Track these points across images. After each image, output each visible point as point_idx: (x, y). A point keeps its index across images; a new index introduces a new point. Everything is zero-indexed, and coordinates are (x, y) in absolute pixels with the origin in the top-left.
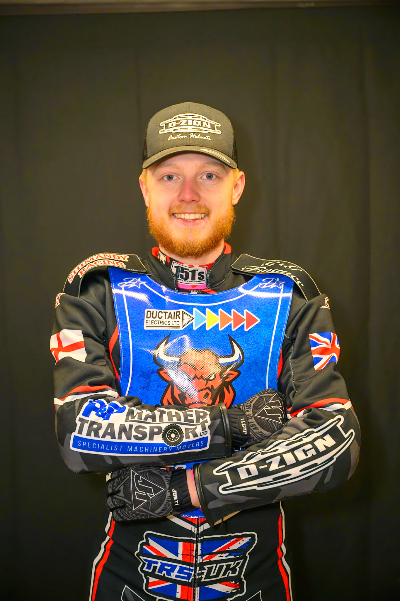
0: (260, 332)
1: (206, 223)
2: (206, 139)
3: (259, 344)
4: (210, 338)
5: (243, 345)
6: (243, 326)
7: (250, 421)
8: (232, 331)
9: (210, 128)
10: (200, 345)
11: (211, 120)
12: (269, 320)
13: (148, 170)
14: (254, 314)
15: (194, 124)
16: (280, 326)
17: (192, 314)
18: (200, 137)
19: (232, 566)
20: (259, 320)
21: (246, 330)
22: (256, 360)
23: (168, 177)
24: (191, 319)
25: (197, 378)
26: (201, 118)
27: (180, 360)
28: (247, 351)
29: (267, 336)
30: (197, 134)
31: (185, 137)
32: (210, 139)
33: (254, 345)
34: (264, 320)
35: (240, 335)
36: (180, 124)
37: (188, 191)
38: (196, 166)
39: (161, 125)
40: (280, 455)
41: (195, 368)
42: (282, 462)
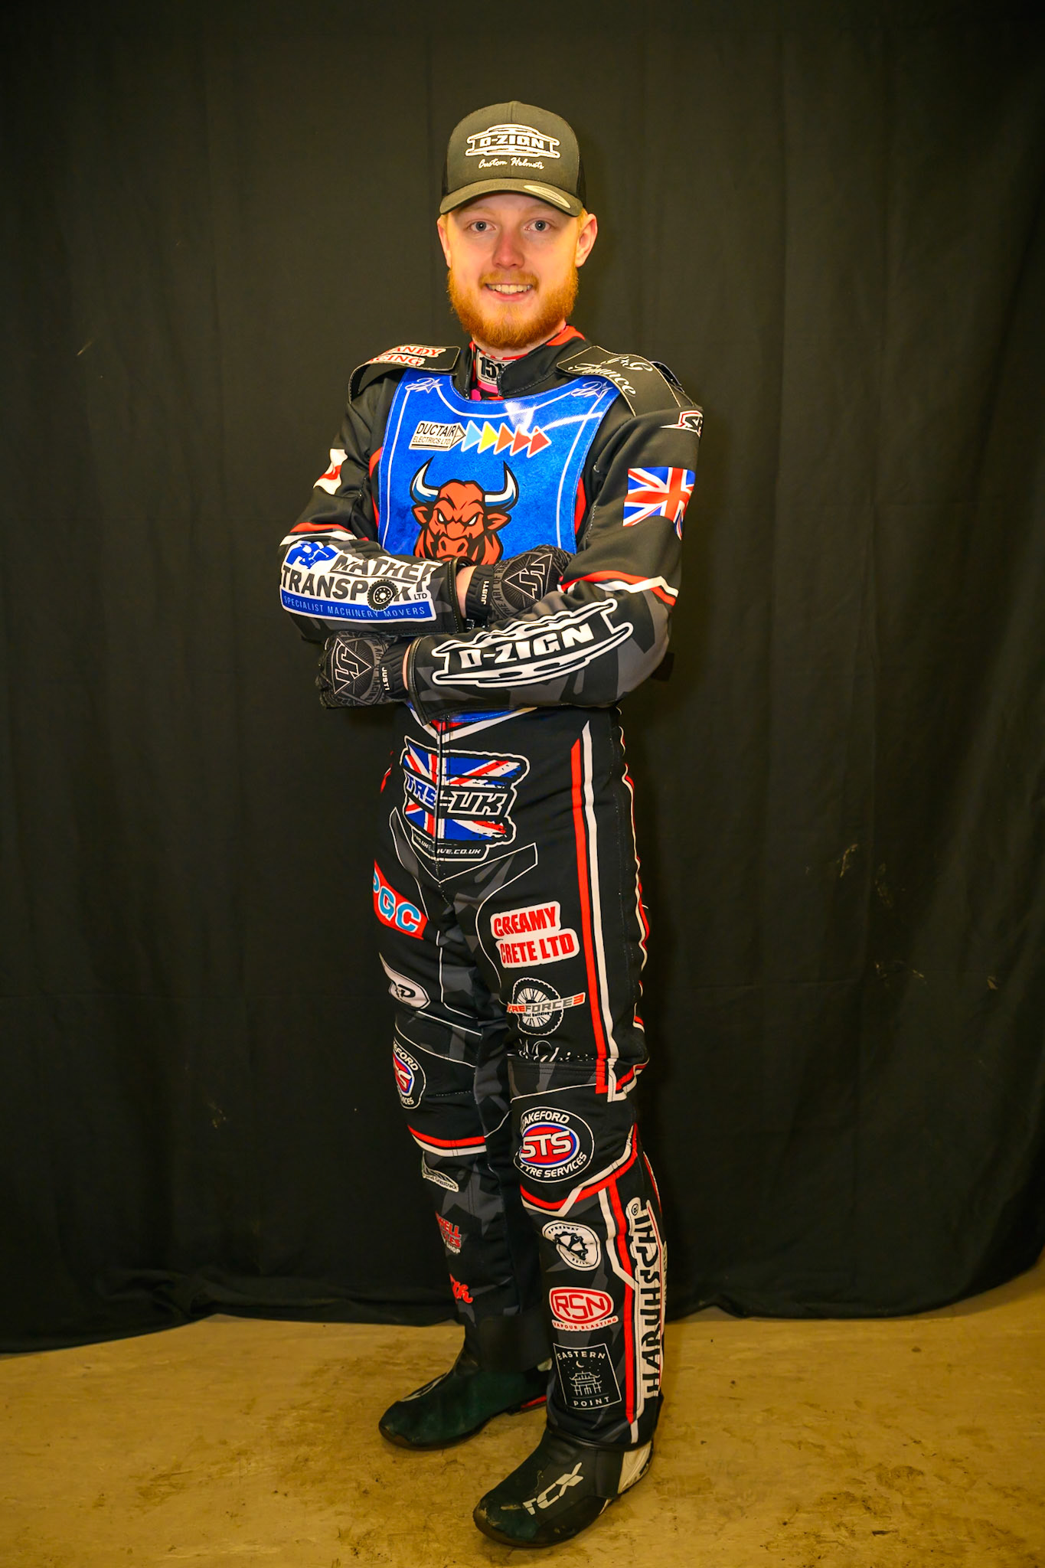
0: (547, 461)
1: (532, 298)
2: (535, 166)
3: (543, 477)
4: (478, 465)
5: (519, 478)
6: (526, 449)
7: (495, 586)
8: (510, 456)
9: (543, 148)
10: (464, 474)
11: (544, 135)
12: (564, 442)
13: (450, 214)
14: (545, 433)
15: (518, 143)
16: (578, 454)
17: (465, 429)
18: (526, 164)
19: (489, 800)
20: (550, 442)
21: (529, 456)
22: (536, 502)
23: (478, 226)
24: (462, 436)
25: (454, 521)
26: (530, 131)
27: (439, 493)
28: (523, 486)
29: (556, 467)
30: (522, 159)
31: (504, 163)
32: (541, 167)
33: (535, 479)
34: (557, 443)
35: (518, 463)
36: (497, 141)
37: (505, 249)
38: (519, 210)
39: (469, 142)
40: (514, 643)
41: (453, 507)
42: (514, 653)
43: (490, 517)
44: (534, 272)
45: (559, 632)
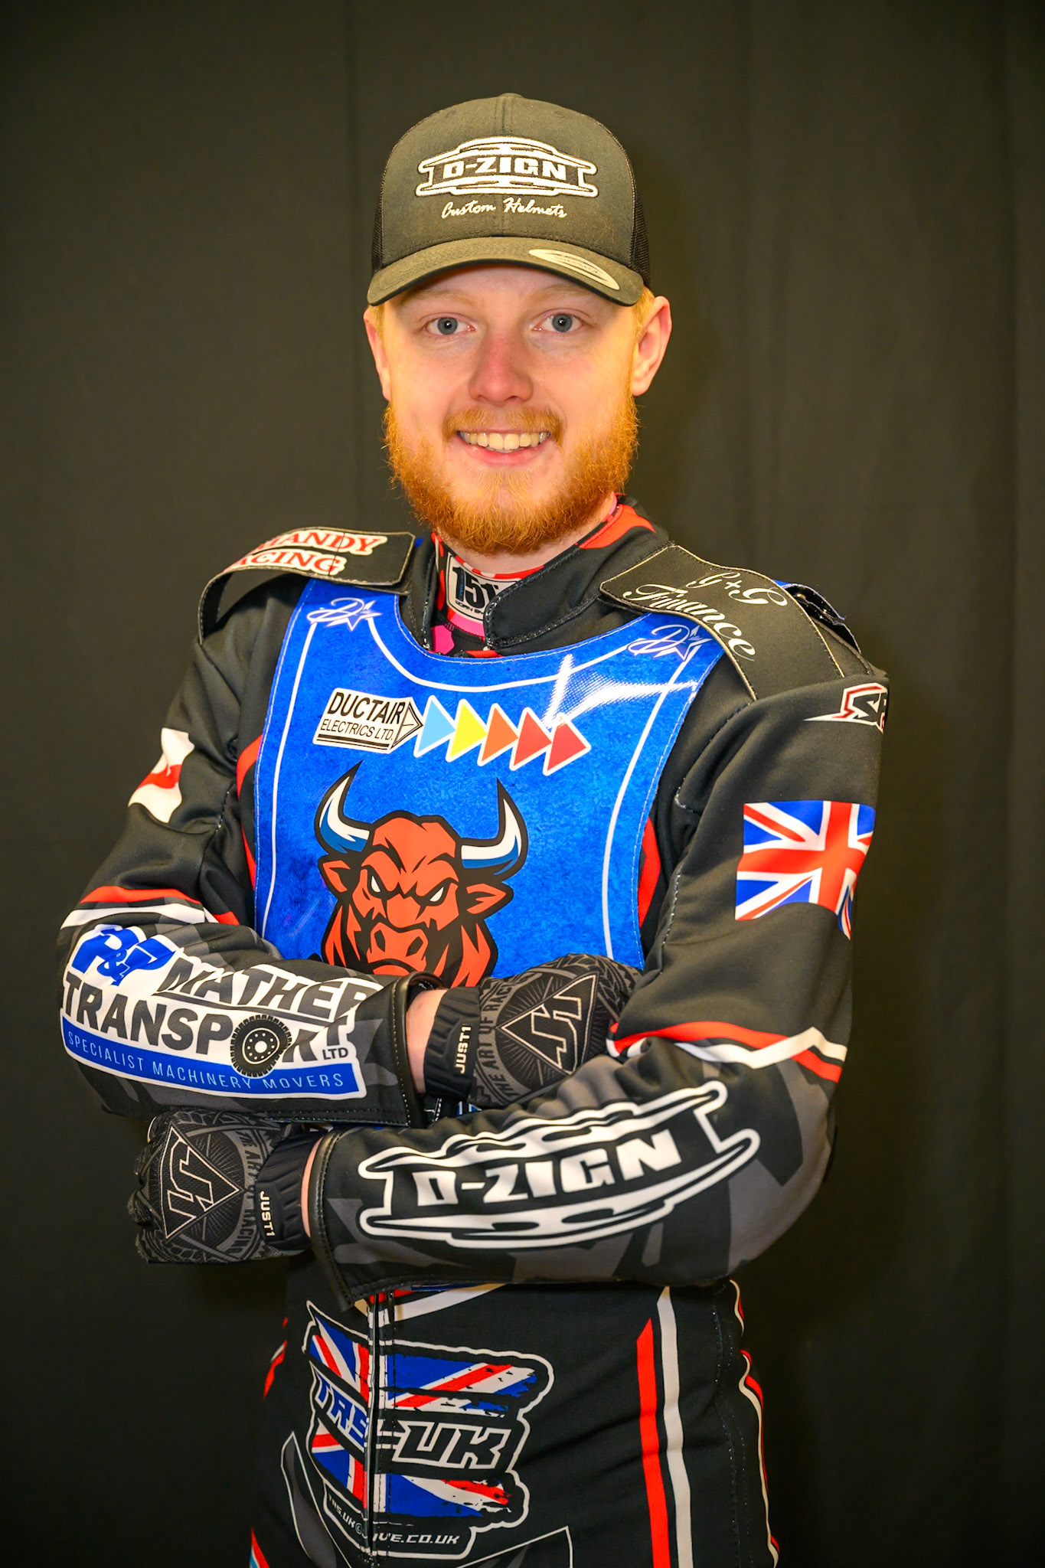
0: (584, 782)
2: (551, 214)
3: (574, 816)
4: (450, 786)
5: (530, 815)
6: (542, 758)
7: (483, 1038)
8: (509, 772)
9: (564, 179)
10: (421, 801)
11: (566, 153)
12: (616, 749)
13: (387, 304)
14: (578, 728)
15: (517, 170)
16: (643, 772)
17: (422, 713)
18: (535, 210)
19: (475, 1441)
20: (588, 748)
21: (547, 772)
22: (562, 863)
23: (442, 325)
24: (416, 725)
25: (402, 894)
26: (540, 149)
27: (371, 836)
28: (536, 832)
29: (600, 795)
30: (525, 199)
31: (490, 208)
32: (562, 215)
33: (560, 819)
34: (603, 749)
35: (526, 786)
36: (477, 168)
37: (496, 369)
38: (521, 295)
39: (422, 170)
40: (521, 1163)
41: (400, 865)
42: (522, 1184)
43: (470, 889)
44: (555, 408)
45: (610, 1147)
